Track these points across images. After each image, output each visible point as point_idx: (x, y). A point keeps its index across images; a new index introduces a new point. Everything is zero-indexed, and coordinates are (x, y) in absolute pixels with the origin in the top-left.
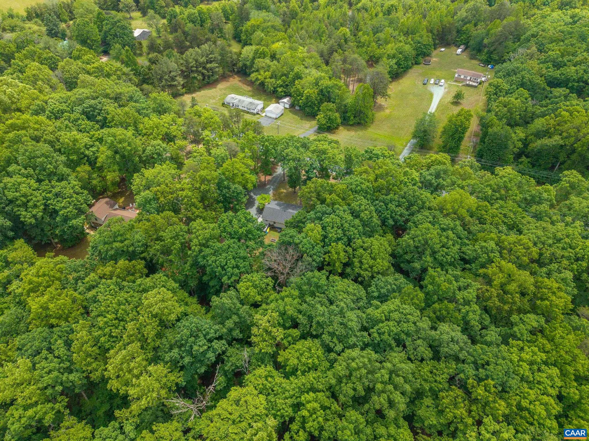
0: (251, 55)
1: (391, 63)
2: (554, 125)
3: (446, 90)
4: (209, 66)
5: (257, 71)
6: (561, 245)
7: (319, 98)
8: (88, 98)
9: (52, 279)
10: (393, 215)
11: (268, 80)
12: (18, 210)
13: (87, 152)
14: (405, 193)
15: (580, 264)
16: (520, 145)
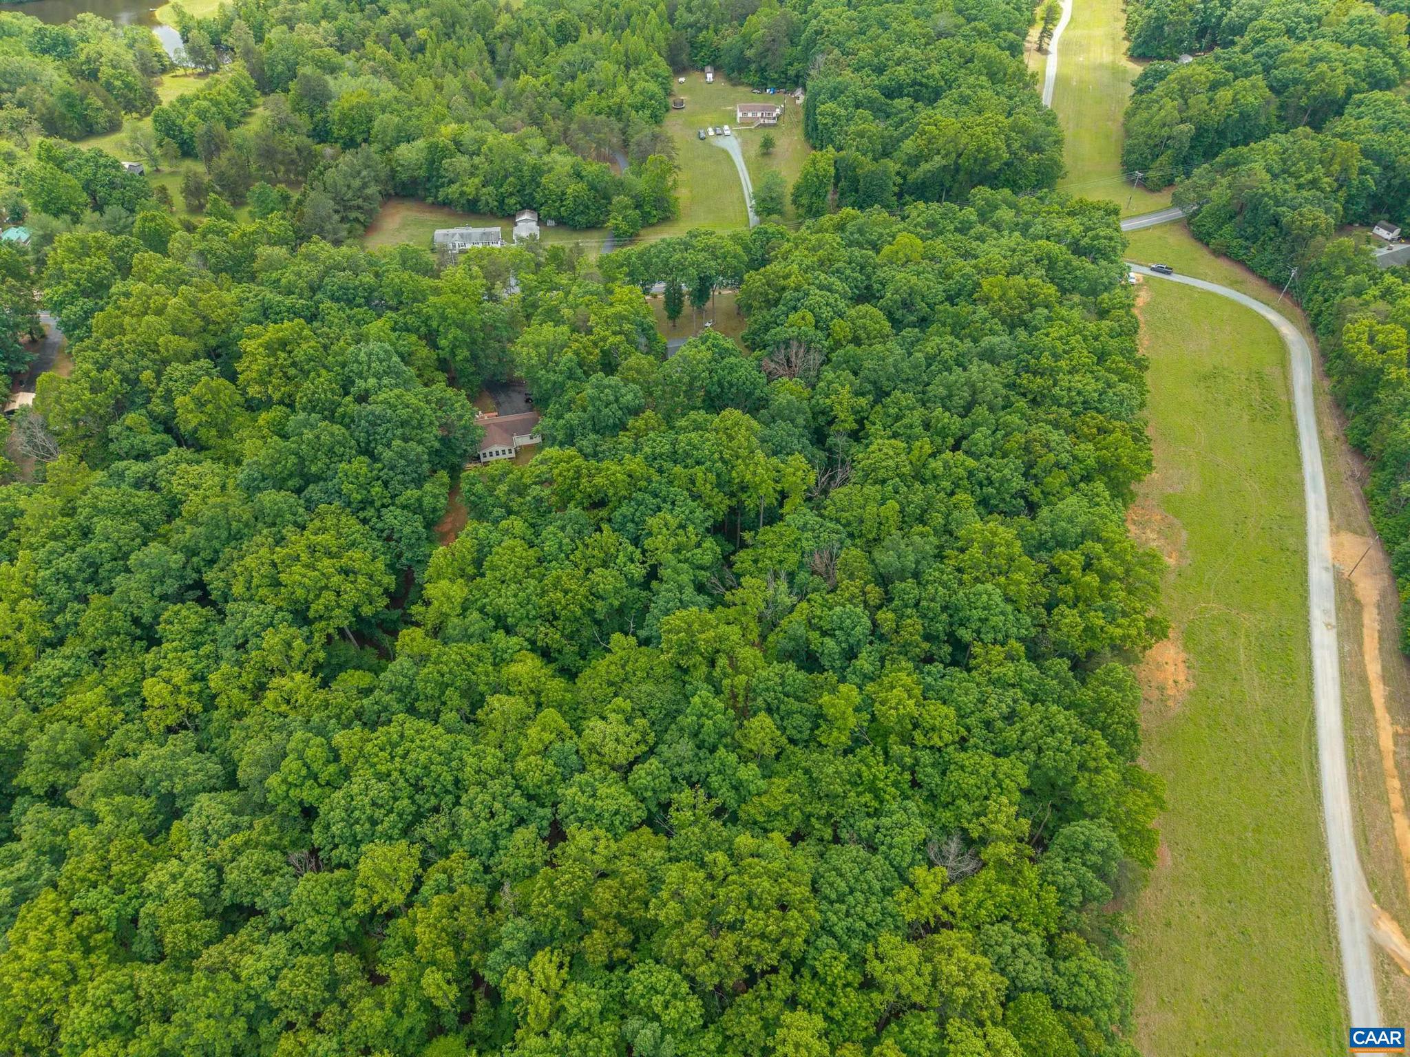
2: (924, 145)
3: (740, 140)
5: (452, 181)
11: (484, 190)
16: (900, 181)
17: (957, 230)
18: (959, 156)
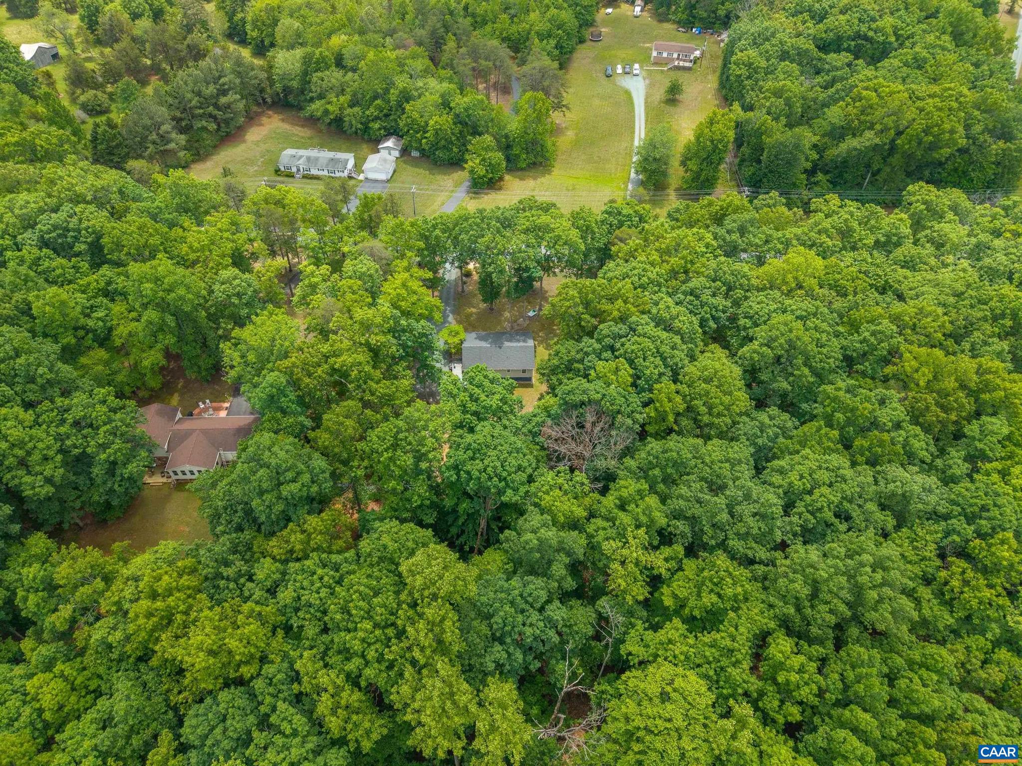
0: (298, 67)
1: (549, 48)
2: (856, 115)
3: (647, 82)
4: (223, 100)
5: (321, 97)
6: (966, 302)
7: (457, 131)
8: (42, 211)
9: (189, 592)
10: (714, 313)
11: (349, 111)
12: (13, 478)
13: (91, 323)
14: (715, 271)
15: (1003, 325)
16: (815, 156)
17: (877, 243)
18: (899, 133)
